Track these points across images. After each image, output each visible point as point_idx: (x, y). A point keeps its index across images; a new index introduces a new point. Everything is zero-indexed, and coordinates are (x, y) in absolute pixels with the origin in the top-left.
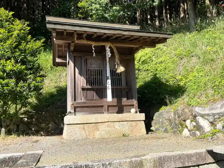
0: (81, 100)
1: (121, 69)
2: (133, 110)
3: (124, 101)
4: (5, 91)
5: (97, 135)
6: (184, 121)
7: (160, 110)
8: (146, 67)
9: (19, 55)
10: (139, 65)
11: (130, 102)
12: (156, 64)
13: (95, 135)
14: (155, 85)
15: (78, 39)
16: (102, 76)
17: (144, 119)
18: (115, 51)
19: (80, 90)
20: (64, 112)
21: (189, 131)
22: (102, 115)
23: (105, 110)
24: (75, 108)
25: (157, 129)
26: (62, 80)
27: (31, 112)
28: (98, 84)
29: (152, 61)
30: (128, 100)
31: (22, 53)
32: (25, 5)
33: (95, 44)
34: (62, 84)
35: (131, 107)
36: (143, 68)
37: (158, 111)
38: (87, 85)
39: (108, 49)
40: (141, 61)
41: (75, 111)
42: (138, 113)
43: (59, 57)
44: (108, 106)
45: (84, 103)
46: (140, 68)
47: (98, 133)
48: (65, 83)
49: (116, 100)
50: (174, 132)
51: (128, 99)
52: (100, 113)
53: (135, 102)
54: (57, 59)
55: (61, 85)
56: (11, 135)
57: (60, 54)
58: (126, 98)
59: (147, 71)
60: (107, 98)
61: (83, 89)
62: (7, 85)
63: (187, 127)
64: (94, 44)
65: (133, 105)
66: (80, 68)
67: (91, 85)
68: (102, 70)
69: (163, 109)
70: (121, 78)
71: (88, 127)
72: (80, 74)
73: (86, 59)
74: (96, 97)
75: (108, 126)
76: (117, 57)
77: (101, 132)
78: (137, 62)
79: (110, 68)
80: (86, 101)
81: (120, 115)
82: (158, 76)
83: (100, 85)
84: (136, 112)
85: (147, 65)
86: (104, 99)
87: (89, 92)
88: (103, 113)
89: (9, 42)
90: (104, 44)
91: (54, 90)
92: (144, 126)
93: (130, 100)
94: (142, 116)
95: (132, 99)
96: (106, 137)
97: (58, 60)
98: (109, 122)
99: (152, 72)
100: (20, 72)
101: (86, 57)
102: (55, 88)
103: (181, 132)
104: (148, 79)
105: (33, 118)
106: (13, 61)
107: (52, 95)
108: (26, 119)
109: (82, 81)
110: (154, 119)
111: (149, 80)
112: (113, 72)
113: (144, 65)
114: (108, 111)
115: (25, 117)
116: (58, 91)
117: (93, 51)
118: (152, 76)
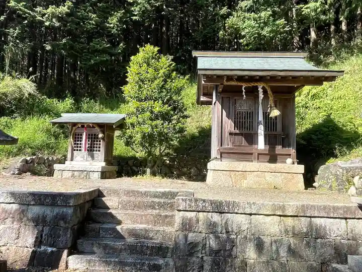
0: (228, 145)
1: (275, 113)
2: (289, 161)
3: (279, 149)
4: (154, 132)
5: (245, 184)
6: (353, 177)
7: (327, 163)
8: (317, 103)
9: (166, 96)
10: (307, 100)
11: (286, 151)
12: (332, 100)
13: (242, 184)
14: (327, 130)
15: (227, 81)
16: (252, 119)
17: (303, 172)
18: (269, 92)
19: (227, 134)
20: (207, 157)
21: (356, 189)
22: (251, 163)
23: (255, 159)
24: (221, 153)
25: (320, 186)
26: (204, 119)
27: (172, 155)
28: (247, 129)
29: (327, 96)
30: (284, 149)
31: (168, 93)
32: (164, 29)
33: (246, 85)
34: (205, 124)
35: (288, 156)
36: (313, 105)
37: (324, 164)
38: (235, 129)
39: (260, 90)
40: (310, 95)
41: (221, 157)
42: (296, 164)
43: (204, 95)
44: (259, 154)
45: (230, 149)
46: (308, 105)
47: (245, 181)
48: (209, 124)
49: (268, 147)
50: (339, 190)
51: (283, 147)
52: (249, 161)
53: (293, 151)
54: (201, 97)
55: (203, 126)
56: (156, 176)
57: (206, 91)
58: (281, 146)
59: (318, 110)
60: (257, 144)
61: (231, 134)
62: (156, 126)
63: (354, 184)
64: (244, 86)
65: (290, 155)
66: (228, 110)
67: (240, 130)
68: (252, 112)
69: (331, 162)
70: (276, 122)
71: (235, 174)
72: (228, 117)
73: (235, 100)
74: (244, 142)
75: (257, 176)
76: (271, 99)
77: (249, 181)
78: (305, 96)
79: (263, 110)
80: (233, 147)
81: (273, 165)
82: (332, 117)
83: (250, 130)
84: (293, 163)
85: (318, 101)
86: (254, 146)
87: (236, 137)
88: (252, 161)
89: (156, 82)
90: (256, 84)
91: (195, 131)
92: (302, 180)
93: (287, 149)
94: (301, 168)
95: (289, 146)
96: (255, 187)
97: (203, 99)
98: (259, 172)
99: (325, 111)
100: (167, 114)
101: (236, 98)
102: (197, 128)
103: (347, 190)
104: (319, 120)
105: (175, 161)
106: (160, 102)
107: (193, 137)
108: (168, 162)
109: (229, 125)
110: (318, 173)
111: (321, 121)
112: (266, 115)
113: (314, 100)
114: (258, 159)
115: (166, 160)
116: (200, 132)
117: (244, 93)
118: (325, 117)
